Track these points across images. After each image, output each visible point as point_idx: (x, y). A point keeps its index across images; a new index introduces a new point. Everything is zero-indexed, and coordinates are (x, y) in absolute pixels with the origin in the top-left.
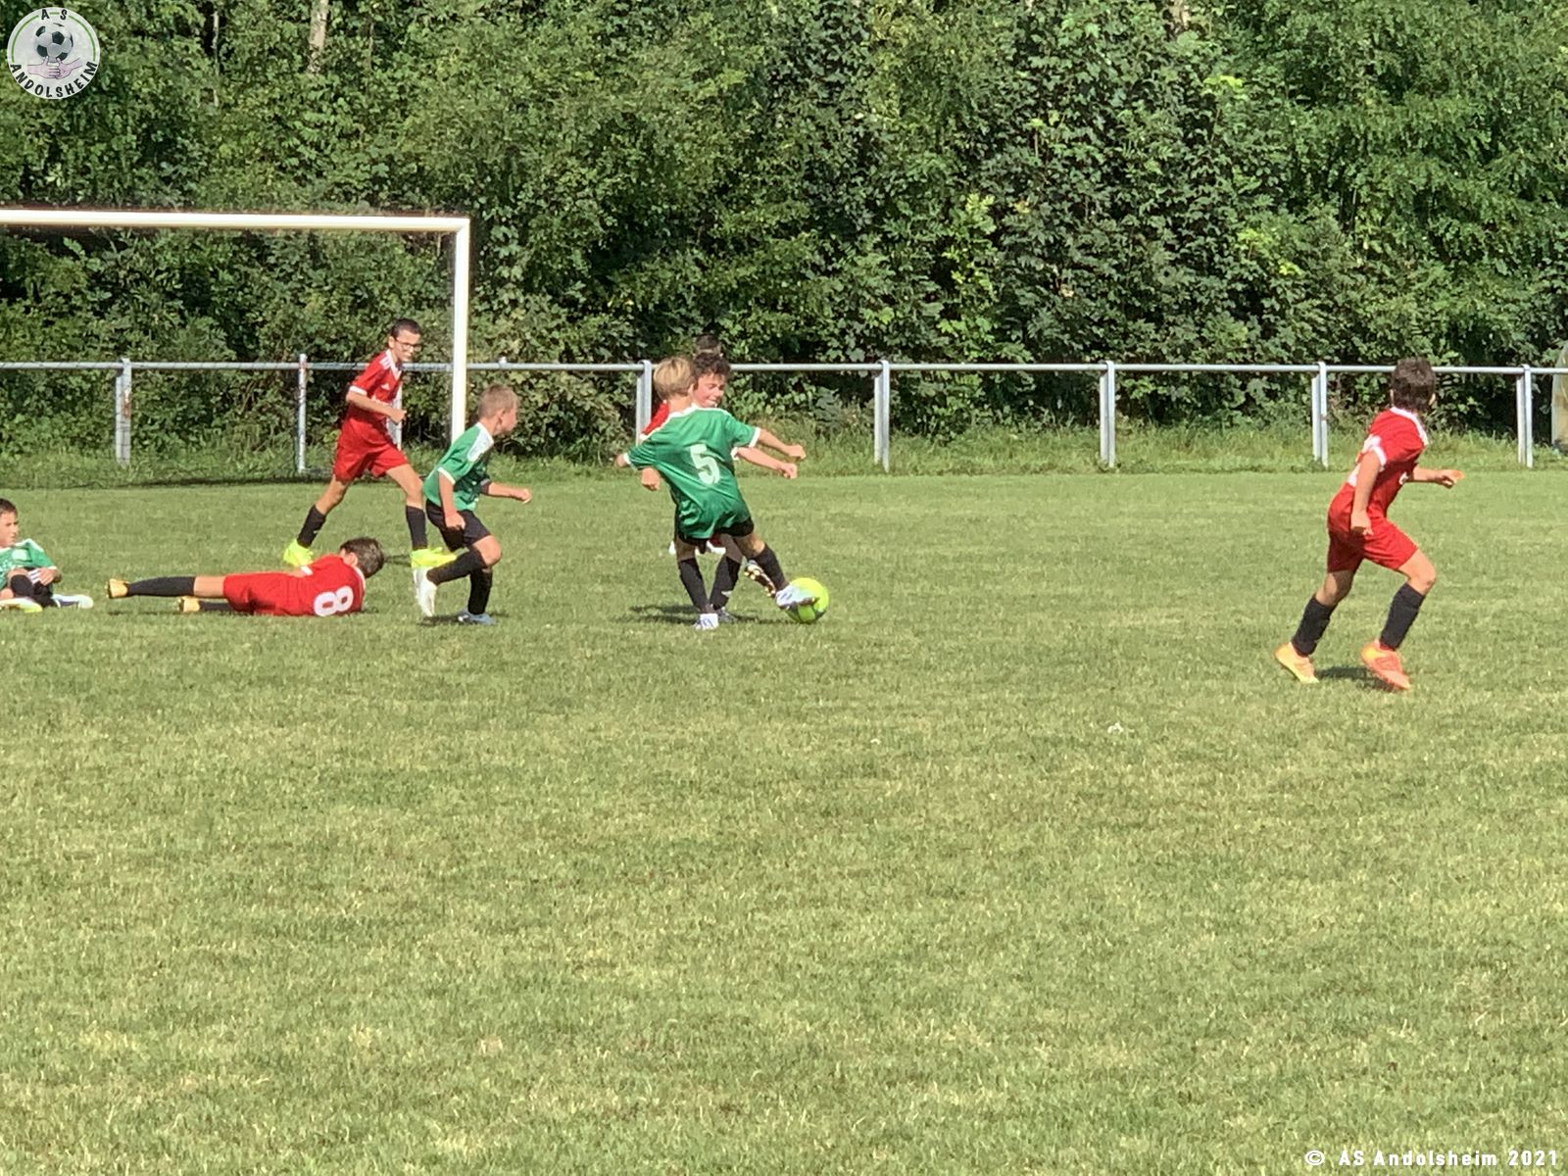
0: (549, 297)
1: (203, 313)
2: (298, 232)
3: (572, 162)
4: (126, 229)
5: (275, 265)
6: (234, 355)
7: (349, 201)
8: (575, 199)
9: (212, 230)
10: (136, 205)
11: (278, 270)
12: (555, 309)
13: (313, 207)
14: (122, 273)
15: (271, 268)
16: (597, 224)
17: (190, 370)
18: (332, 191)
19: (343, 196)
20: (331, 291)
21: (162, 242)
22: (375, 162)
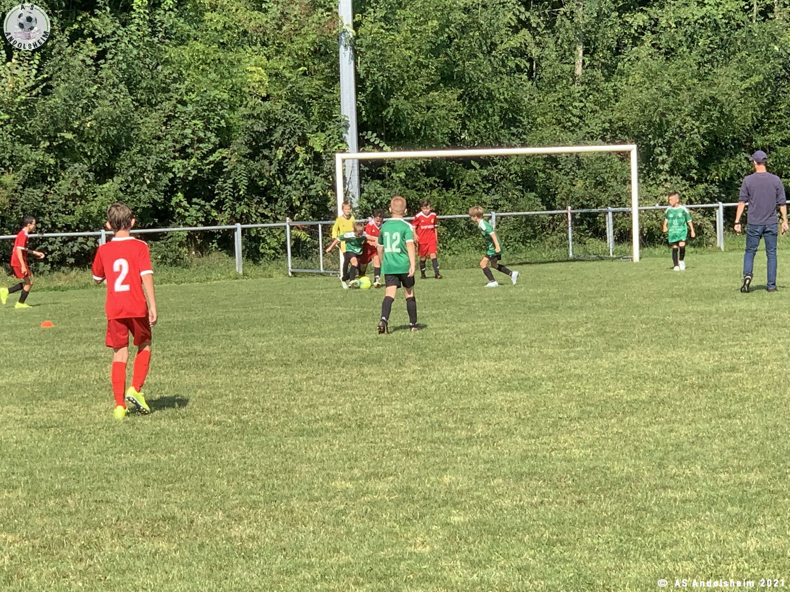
0: (681, 177)
1: (532, 191)
2: (571, 154)
3: (688, 118)
4: (497, 156)
5: (562, 169)
6: (545, 207)
7: (593, 139)
8: (691, 135)
9: (534, 155)
10: (501, 146)
11: (563, 171)
12: (684, 182)
13: (577, 143)
14: (496, 175)
15: (561, 170)
16: (700, 145)
17: (526, 215)
18: (585, 136)
19: (591, 137)
20: (586, 179)
21: (512, 161)
22: (604, 123)
